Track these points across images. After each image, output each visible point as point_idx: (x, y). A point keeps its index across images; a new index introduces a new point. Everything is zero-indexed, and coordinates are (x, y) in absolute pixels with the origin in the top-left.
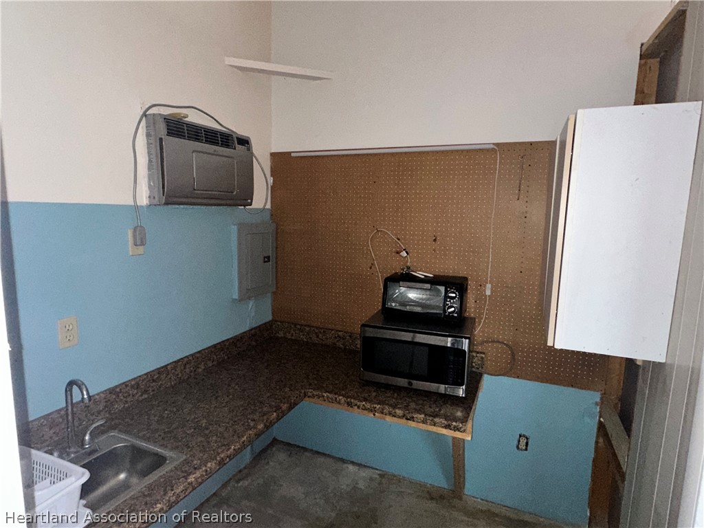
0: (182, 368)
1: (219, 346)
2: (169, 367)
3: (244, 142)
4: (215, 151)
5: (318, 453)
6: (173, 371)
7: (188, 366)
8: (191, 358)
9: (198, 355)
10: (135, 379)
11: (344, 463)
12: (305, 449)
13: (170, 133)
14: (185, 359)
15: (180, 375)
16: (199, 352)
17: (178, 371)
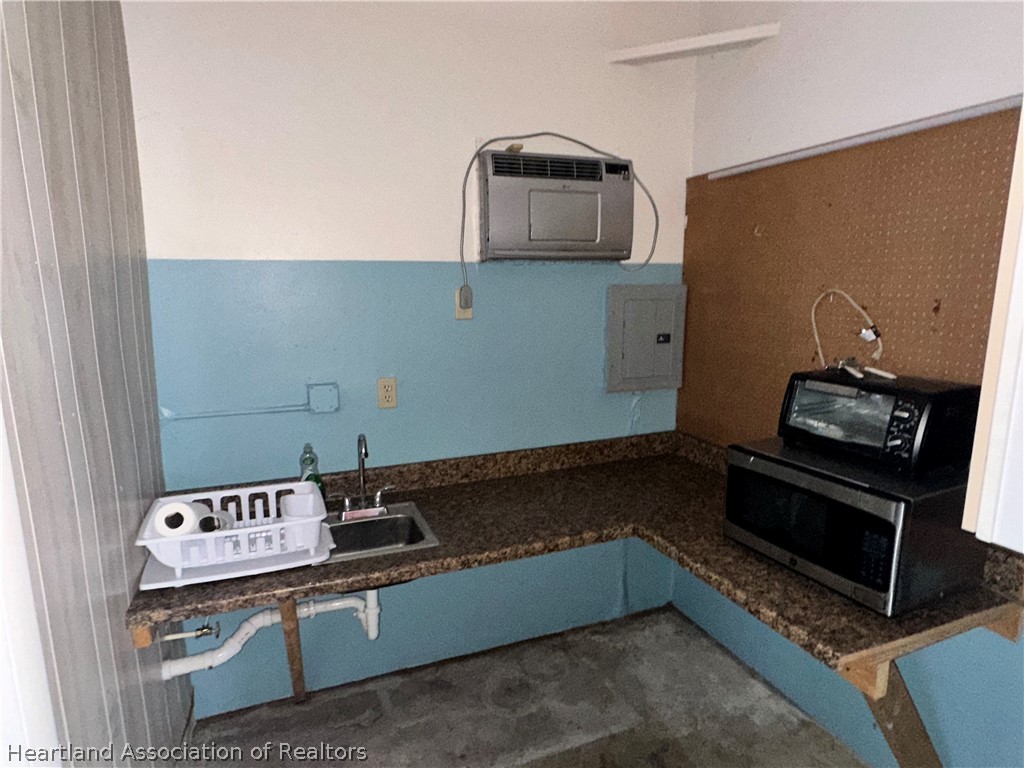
0: (517, 461)
1: (573, 447)
2: (498, 456)
3: (620, 168)
4: (564, 187)
5: (720, 646)
6: (503, 462)
7: (524, 461)
8: (528, 452)
9: (541, 451)
10: (456, 459)
11: (753, 677)
12: (705, 634)
13: (497, 172)
14: (523, 453)
15: (512, 469)
16: (543, 448)
17: (510, 463)
